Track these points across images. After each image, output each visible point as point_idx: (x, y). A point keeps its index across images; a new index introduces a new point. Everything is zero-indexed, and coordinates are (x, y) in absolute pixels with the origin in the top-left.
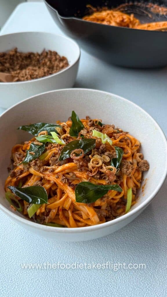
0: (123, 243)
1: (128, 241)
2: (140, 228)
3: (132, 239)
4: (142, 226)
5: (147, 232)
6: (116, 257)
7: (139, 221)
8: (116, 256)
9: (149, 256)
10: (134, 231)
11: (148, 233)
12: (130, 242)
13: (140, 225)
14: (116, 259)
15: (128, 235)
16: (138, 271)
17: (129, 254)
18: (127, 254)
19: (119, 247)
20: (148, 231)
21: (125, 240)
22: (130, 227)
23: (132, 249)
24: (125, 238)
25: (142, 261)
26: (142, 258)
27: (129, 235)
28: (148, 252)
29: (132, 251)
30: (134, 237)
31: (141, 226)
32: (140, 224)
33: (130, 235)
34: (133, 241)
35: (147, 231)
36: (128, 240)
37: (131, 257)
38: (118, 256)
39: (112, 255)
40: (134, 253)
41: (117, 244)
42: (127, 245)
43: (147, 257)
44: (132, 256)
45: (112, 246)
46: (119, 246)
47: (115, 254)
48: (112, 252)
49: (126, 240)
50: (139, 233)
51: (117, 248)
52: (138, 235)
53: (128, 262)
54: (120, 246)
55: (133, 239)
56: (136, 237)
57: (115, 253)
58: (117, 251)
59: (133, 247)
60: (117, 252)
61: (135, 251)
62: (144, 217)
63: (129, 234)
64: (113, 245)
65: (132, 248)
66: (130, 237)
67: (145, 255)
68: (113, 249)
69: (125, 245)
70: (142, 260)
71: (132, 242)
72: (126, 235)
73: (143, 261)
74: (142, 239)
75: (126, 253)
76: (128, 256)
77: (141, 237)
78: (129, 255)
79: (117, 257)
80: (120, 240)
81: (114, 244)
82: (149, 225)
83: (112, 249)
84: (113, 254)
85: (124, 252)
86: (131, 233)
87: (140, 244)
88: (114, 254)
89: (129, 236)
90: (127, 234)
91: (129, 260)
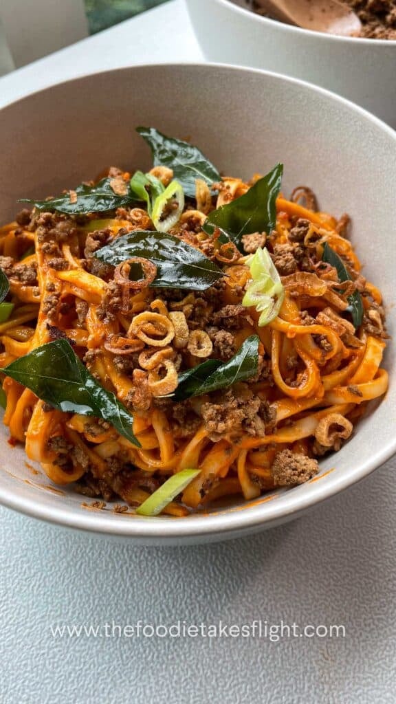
0: (94, 569)
1: (107, 578)
2: (165, 586)
3: (118, 584)
4: (176, 587)
5: (166, 611)
6: (45, 577)
7: (182, 569)
8: (49, 573)
9: (103, 658)
10: (145, 574)
11: (167, 615)
12: (108, 585)
13: (175, 580)
14: (41, 581)
15: (122, 567)
16: (43, 654)
17: (75, 604)
18: (71, 596)
19: (76, 564)
20: (174, 612)
21: (104, 568)
22: (149, 558)
23: (91, 601)
24: (110, 565)
25: (77, 648)
26: (85, 644)
27: (124, 568)
28: (112, 650)
29: (86, 606)
30: (128, 584)
31: (172, 585)
32: (179, 578)
33: (127, 572)
34: (116, 590)
35: (169, 611)
36: (111, 577)
37: (70, 614)
38: (51, 578)
39: (44, 564)
40: (87, 614)
41: (80, 556)
42: (94, 583)
43: (97, 655)
44: (74, 613)
45: (67, 550)
46: (79, 563)
47: (51, 570)
48: (51, 559)
49: (106, 570)
50: (148, 592)
51: (68, 563)
52: (139, 592)
53: (52, 613)
54: (80, 567)
55: (120, 586)
56: (131, 589)
57: (53, 568)
58: (61, 569)
59: (100, 598)
60: (59, 570)
61: (92, 615)
62: (204, 575)
63: (127, 569)
64: (72, 547)
65: (94, 600)
66: (122, 575)
67: (99, 647)
68: (62, 554)
69: (93, 577)
70: (82, 645)
71: (112, 589)
72: (120, 562)
73: (79, 651)
74: (138, 610)
75: (73, 594)
76: (67, 603)
77: (140, 604)
78: (72, 604)
79: (47, 579)
80: (96, 555)
81: (74, 549)
82: (191, 604)
83: (60, 552)
84: (49, 565)
85: (71, 587)
86: (132, 571)
87: (119, 614)
88: (51, 567)
89: (122, 571)
90: (126, 563)
91: (59, 613)
